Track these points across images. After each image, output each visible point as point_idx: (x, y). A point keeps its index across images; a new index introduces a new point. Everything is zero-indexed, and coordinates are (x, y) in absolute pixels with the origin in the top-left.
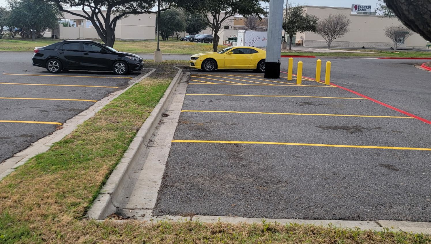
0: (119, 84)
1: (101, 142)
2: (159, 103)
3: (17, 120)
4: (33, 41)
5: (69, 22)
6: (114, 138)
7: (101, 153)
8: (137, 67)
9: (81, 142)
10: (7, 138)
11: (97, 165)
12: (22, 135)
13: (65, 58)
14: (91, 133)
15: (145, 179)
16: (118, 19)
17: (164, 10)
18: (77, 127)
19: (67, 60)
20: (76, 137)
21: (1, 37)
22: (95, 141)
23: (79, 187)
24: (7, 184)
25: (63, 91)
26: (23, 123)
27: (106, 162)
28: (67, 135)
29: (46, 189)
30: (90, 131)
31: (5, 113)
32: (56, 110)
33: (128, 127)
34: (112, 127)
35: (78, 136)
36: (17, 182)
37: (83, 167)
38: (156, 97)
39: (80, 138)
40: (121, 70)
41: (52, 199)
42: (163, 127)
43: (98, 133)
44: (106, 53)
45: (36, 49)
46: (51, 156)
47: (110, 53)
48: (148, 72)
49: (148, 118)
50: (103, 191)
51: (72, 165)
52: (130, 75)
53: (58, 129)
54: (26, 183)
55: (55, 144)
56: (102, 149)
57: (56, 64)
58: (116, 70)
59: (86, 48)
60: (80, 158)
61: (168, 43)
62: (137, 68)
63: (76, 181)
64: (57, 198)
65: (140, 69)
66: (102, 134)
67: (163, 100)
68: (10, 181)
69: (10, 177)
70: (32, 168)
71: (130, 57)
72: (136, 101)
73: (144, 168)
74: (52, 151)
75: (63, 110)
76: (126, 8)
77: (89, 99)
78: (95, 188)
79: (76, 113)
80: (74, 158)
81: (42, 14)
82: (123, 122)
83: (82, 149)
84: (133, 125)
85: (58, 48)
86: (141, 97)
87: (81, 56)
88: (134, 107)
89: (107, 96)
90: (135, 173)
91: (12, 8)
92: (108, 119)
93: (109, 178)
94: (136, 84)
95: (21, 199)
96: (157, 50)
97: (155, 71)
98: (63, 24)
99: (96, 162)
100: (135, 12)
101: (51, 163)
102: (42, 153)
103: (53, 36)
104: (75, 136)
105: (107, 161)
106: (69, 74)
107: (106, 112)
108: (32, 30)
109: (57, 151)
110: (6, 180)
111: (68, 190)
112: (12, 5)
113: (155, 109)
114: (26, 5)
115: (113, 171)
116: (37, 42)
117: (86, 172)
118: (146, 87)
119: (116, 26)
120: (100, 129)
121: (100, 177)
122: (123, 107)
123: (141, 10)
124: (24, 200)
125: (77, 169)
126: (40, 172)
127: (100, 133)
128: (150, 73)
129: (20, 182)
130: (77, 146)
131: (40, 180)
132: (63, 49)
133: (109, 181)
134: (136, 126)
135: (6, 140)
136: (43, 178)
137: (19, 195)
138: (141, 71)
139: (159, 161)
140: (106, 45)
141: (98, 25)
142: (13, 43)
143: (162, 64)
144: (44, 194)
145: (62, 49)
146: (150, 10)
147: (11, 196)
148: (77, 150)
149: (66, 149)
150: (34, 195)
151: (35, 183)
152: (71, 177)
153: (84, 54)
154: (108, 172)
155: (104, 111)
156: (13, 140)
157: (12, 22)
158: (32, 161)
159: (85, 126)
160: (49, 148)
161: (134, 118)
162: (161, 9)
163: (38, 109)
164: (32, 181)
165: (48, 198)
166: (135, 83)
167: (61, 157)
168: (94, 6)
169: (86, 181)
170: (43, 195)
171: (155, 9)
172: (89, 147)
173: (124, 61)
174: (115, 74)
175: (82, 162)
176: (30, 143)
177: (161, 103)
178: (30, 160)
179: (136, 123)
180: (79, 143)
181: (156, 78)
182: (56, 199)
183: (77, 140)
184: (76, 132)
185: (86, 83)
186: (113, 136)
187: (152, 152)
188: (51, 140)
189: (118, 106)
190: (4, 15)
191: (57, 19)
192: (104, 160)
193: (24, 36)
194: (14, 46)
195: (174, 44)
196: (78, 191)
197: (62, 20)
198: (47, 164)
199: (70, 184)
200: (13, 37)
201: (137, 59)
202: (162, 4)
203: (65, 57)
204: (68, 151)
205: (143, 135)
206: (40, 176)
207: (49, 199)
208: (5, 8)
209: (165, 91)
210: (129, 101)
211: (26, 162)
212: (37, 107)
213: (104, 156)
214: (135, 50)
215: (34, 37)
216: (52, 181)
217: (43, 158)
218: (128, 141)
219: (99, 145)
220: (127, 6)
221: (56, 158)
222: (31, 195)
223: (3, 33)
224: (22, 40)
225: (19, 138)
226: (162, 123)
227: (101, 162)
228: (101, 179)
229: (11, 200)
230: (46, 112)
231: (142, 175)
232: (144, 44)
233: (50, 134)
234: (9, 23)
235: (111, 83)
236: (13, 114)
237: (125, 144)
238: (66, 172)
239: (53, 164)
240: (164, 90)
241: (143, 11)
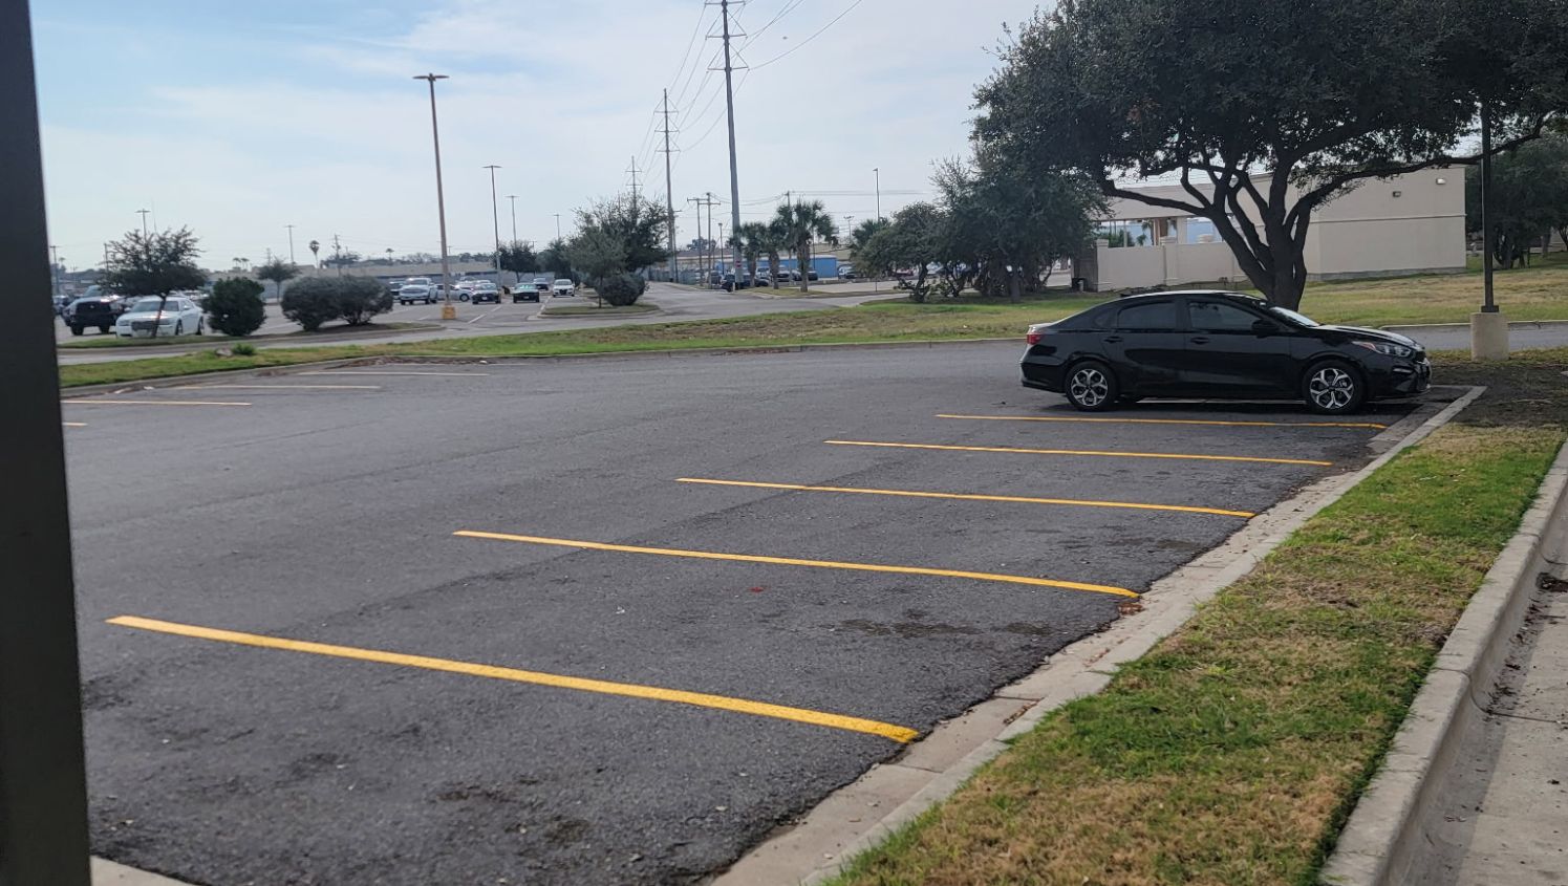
0: (1332, 449)
1: (1293, 676)
2: (1522, 529)
3: (991, 572)
4: (1013, 302)
5: (1128, 230)
6: (1345, 665)
7: (1299, 721)
8: (1403, 381)
9: (1219, 669)
10: (970, 631)
11: (1292, 768)
12: (1011, 626)
13: (1127, 355)
14: (1252, 640)
15: (1499, 853)
16: (1318, 201)
17: (1511, 146)
18: (1195, 609)
19: (1135, 364)
20: (1197, 649)
21: (922, 297)
22: (1272, 669)
23: (1235, 845)
24: (991, 794)
25: (1128, 475)
26: (1012, 583)
27: (1327, 760)
28: (1162, 640)
29: (1117, 834)
30: (1245, 630)
31: (955, 545)
32: (1114, 544)
33: (1394, 623)
34: (1331, 620)
35: (1205, 647)
36: (1021, 792)
37: (1240, 770)
38: (1502, 506)
39: (1212, 653)
40: (1336, 395)
41: (1142, 875)
42: (1549, 635)
43: (1276, 642)
44: (1276, 333)
45: (1033, 329)
46: (1120, 712)
47: (1292, 330)
48: (1451, 401)
49: (1479, 593)
50: (1331, 878)
51: (1196, 756)
52: (1374, 414)
53: (1125, 613)
54: (1051, 799)
55: (1126, 668)
56: (1301, 707)
57: (1096, 378)
58: (1317, 394)
59: (1199, 319)
60: (1221, 731)
61: (1528, 278)
62: (1403, 387)
63: (1221, 818)
64: (1162, 875)
65: (1414, 390)
66: (1294, 646)
67: (1535, 519)
68: (999, 785)
69: (996, 772)
70: (1062, 747)
71: (1371, 345)
72: (1415, 521)
73: (1486, 803)
74: (1120, 692)
75: (1137, 542)
76: (1346, 157)
77: (1224, 508)
78: (1297, 861)
79: (1182, 556)
80: (1200, 729)
81: (1042, 212)
82: (1373, 604)
83: (1227, 696)
84: (1418, 620)
85: (1101, 324)
86: (1436, 506)
87: (1181, 348)
88: (1411, 545)
89: (1291, 498)
90: (1449, 820)
91: (953, 204)
92: (1310, 589)
93: (1347, 827)
94: (1406, 450)
95: (1040, 856)
96: (1484, 309)
97: (1482, 397)
98: (1109, 237)
99: (1286, 756)
100: (1383, 168)
101: (1121, 739)
102: (1086, 696)
103: (1075, 281)
104: (1194, 644)
105: (1328, 756)
106: (1144, 413)
107: (1298, 561)
108: (1010, 269)
109: (1138, 696)
110: (985, 779)
111: (1195, 851)
112: (951, 192)
113: (1501, 554)
114: (991, 187)
115: (1356, 799)
116: (1028, 305)
117: (1253, 788)
118: (1451, 463)
119: (1310, 227)
120: (1284, 624)
121: (1312, 819)
122: (1363, 543)
123: (1409, 158)
124: (1053, 864)
125: (1219, 772)
126: (1091, 768)
127: (1286, 641)
128: (1457, 406)
129: (1030, 794)
130: (1206, 684)
131: (1093, 798)
132: (1121, 326)
133: (1347, 841)
134: (1429, 624)
135: (968, 638)
136: (1101, 790)
137: (1031, 842)
138: (1419, 399)
139: (1555, 782)
140: (1270, 304)
141: (1240, 231)
142: (955, 315)
143: (1509, 367)
144: (1115, 851)
145: (1115, 325)
146: (1447, 152)
147: (1008, 841)
148: (1207, 698)
149: (1166, 692)
150: (1079, 850)
151: (1079, 804)
152: (1199, 801)
153: (1193, 341)
154: (1338, 801)
155: (1290, 555)
156: (986, 640)
157: (952, 248)
158: (1056, 723)
159: (1223, 610)
160: (1107, 679)
161: (1417, 589)
162: (1496, 141)
163: (1051, 535)
164: (1068, 796)
165: (1129, 869)
166: (1399, 447)
167: (1153, 718)
168: (1223, 165)
169: (1260, 827)
170: (1112, 857)
171: (1467, 145)
172: (1249, 690)
173: (1347, 360)
174: (1311, 409)
175: (1233, 751)
176: (1039, 656)
177: (1528, 530)
178: (1051, 716)
179: (1426, 613)
180: (1209, 672)
181: (1491, 426)
182: (1158, 877)
183: (1200, 660)
184: (1196, 628)
185: (1206, 445)
186: (1339, 656)
187: (1516, 741)
188: (1108, 651)
189: (1342, 538)
190: (930, 225)
191: (1086, 224)
192: (1314, 753)
193: (986, 289)
194: (958, 323)
195: (1556, 281)
196: (1234, 862)
197: (1103, 224)
198: (1110, 741)
199: (1201, 830)
200: (956, 294)
201: (1399, 349)
202: (1502, 124)
203: (1128, 353)
204: (1176, 698)
205: (1467, 661)
206: (1091, 782)
207: (1135, 873)
208: (931, 203)
209: (1540, 482)
210: (1385, 519)
211: (1038, 724)
212: (1050, 528)
213: (1316, 735)
214: (1384, 313)
215: (1016, 292)
216: (1135, 807)
217: (1093, 715)
218: (1402, 681)
219: (1288, 688)
220: (1349, 147)
221: (1136, 723)
222: (1069, 846)
223: (926, 284)
224: (981, 303)
225: (1006, 634)
226: (1546, 617)
227: (1304, 757)
228: (1314, 825)
229: (1008, 855)
230: (1079, 550)
231: (1485, 833)
232: (1418, 286)
233: (1100, 630)
234: (944, 250)
235: (1301, 445)
236: (976, 550)
237: (1391, 693)
238: (1180, 780)
239: (1129, 740)
240: (1533, 476)
241: (1418, 159)
